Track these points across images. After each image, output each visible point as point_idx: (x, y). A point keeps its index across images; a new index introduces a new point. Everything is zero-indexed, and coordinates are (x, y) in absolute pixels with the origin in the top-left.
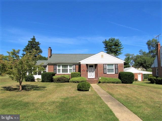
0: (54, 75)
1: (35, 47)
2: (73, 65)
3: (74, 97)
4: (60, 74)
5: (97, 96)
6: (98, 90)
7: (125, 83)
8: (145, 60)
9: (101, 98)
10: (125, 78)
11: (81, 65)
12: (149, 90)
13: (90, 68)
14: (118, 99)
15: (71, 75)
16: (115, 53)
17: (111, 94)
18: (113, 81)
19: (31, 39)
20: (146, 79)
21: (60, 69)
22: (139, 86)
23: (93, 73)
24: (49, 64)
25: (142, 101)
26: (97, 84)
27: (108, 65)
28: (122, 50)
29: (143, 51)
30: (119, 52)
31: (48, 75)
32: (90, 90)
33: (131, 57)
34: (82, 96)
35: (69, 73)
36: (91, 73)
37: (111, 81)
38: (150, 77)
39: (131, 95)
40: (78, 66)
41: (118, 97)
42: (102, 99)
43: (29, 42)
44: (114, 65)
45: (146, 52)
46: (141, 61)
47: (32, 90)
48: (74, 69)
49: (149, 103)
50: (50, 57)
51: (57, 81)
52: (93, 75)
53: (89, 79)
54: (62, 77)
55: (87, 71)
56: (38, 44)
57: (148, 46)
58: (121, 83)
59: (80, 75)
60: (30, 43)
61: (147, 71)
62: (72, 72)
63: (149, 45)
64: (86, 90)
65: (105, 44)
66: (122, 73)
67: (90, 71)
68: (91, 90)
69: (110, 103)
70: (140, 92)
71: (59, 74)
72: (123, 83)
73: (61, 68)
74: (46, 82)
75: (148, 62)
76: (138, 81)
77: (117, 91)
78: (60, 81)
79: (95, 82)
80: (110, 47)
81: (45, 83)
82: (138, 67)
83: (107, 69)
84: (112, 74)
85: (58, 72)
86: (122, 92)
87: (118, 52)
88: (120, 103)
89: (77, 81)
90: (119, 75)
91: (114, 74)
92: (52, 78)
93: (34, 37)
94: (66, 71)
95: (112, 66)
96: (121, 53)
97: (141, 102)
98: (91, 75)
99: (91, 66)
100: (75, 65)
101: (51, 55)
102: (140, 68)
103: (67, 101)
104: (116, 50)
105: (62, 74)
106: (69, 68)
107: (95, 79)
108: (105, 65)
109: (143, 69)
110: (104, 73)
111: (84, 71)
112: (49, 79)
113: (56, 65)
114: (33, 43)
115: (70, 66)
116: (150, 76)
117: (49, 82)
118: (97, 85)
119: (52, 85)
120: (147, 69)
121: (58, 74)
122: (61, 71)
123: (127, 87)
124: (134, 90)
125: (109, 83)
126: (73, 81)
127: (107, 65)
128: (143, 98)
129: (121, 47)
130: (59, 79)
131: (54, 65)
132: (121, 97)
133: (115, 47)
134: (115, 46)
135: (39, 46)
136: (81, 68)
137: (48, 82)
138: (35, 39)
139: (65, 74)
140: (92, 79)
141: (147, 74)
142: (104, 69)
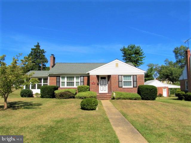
0: (56, 88)
1: (39, 55)
2: (81, 76)
3: (71, 119)
4: (65, 88)
5: (105, 117)
6: (109, 109)
7: (145, 100)
8: (172, 71)
9: (108, 120)
10: (146, 94)
11: (90, 76)
12: (176, 109)
13: (102, 81)
14: (132, 123)
15: (78, 89)
16: (135, 63)
17: (124, 115)
18: (130, 97)
19: (35, 46)
20: (173, 94)
21: (64, 82)
22: (164, 103)
23: (105, 87)
24: (50, 75)
25: (167, 125)
26: (110, 100)
27: (125, 76)
28: (143, 59)
29: (170, 61)
30: (140, 62)
31: (49, 89)
32: (97, 108)
33: (154, 68)
34: (83, 118)
35: (75, 86)
36: (103, 86)
37: (128, 96)
38: (178, 92)
39: (152, 117)
40: (87, 77)
41: (133, 119)
42: (110, 123)
43: (32, 49)
44: (132, 77)
45: (173, 61)
46: (167, 73)
47: (23, 108)
48: (81, 81)
49: (176, 128)
50: (53, 67)
51: (60, 96)
52: (105, 90)
53: (100, 94)
54: (66, 91)
55: (98, 84)
56: (43, 52)
57: (175, 54)
58: (140, 100)
59: (88, 89)
60: (33, 51)
61: (175, 85)
62: (80, 85)
63: (177, 54)
64: (92, 108)
65: (123, 52)
66: (142, 86)
67: (102, 84)
68: (99, 109)
69: (120, 128)
70: (164, 111)
71: (63, 88)
72: (143, 99)
73: (66, 80)
74: (46, 98)
75: (175, 73)
76: (163, 97)
77: (134, 110)
78: (63, 96)
79: (107, 98)
80: (129, 55)
81: (44, 99)
82: (164, 80)
83: (124, 81)
84: (130, 88)
85: (62, 86)
86: (139, 112)
87: (138, 62)
88: (134, 127)
89: (84, 97)
90: (138, 89)
91: (131, 88)
92: (54, 93)
93: (38, 44)
94: (72, 84)
95: (129, 78)
96: (142, 63)
97: (165, 126)
98: (103, 89)
99: (103, 78)
100: (84, 76)
101: (54, 65)
102: (165, 81)
103: (59, 124)
104: (136, 59)
105: (66, 88)
106: (75, 80)
107: (107, 95)
108: (120, 77)
109: (169, 83)
110: (119, 87)
111: (94, 84)
112: (50, 94)
113: (60, 76)
114: (37, 51)
115: (77, 77)
116: (178, 90)
117: (50, 98)
118: (110, 102)
119: (51, 101)
120: (174, 82)
121: (61, 88)
122: (66, 84)
123: (148, 105)
124: (156, 109)
125: (125, 99)
126: (79, 97)
127: (123, 77)
128: (167, 120)
129: (143, 56)
130: (62, 94)
131: (57, 76)
132: (137, 118)
133: (135, 56)
134: (135, 54)
135: (44, 54)
136: (90, 80)
137: (48, 98)
138: (39, 46)
139: (70, 88)
140: (105, 94)
141: (174, 88)
142: (119, 81)
